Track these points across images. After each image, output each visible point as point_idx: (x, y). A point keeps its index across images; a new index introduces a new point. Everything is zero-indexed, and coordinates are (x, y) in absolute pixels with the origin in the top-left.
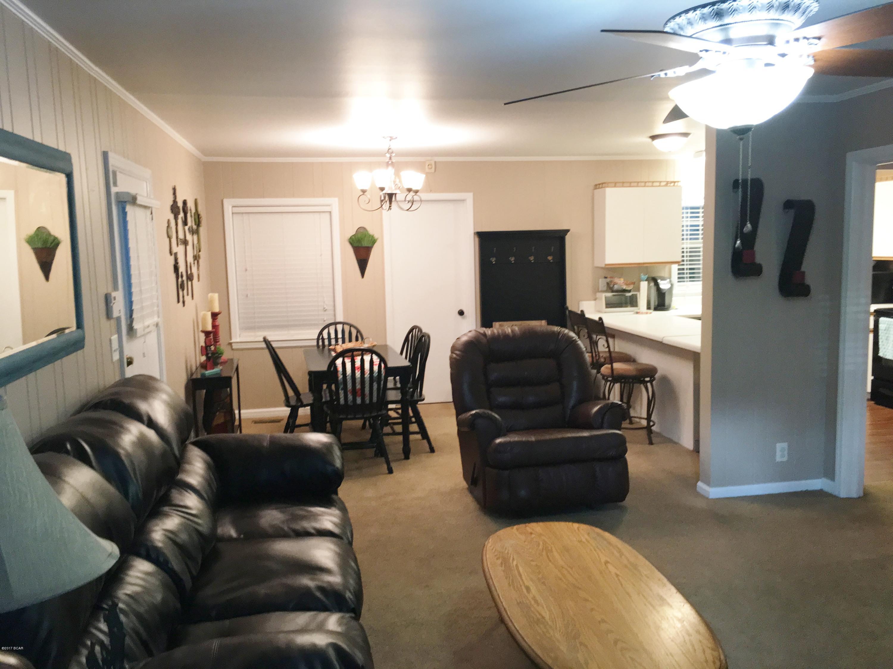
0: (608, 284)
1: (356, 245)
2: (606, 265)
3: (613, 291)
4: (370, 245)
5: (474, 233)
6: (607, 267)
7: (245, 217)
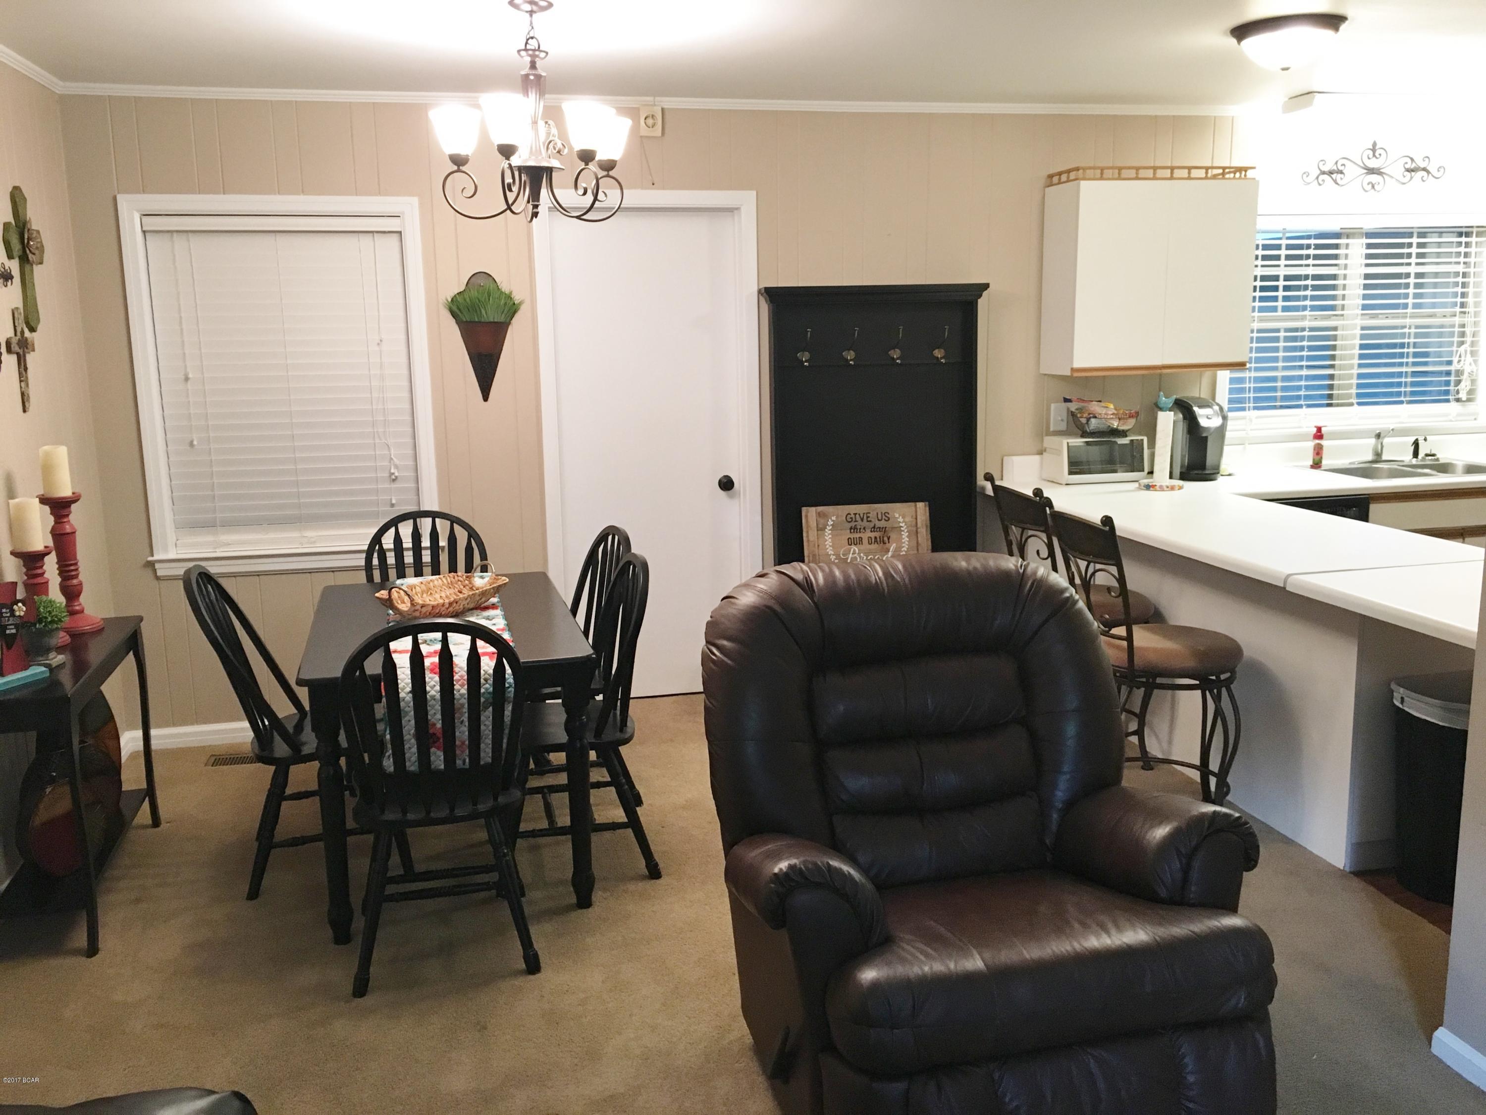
0: (1073, 414)
1: (466, 317)
2: (1073, 370)
3: (1084, 434)
4: (501, 319)
5: (759, 292)
6: (1076, 374)
7: (179, 242)
